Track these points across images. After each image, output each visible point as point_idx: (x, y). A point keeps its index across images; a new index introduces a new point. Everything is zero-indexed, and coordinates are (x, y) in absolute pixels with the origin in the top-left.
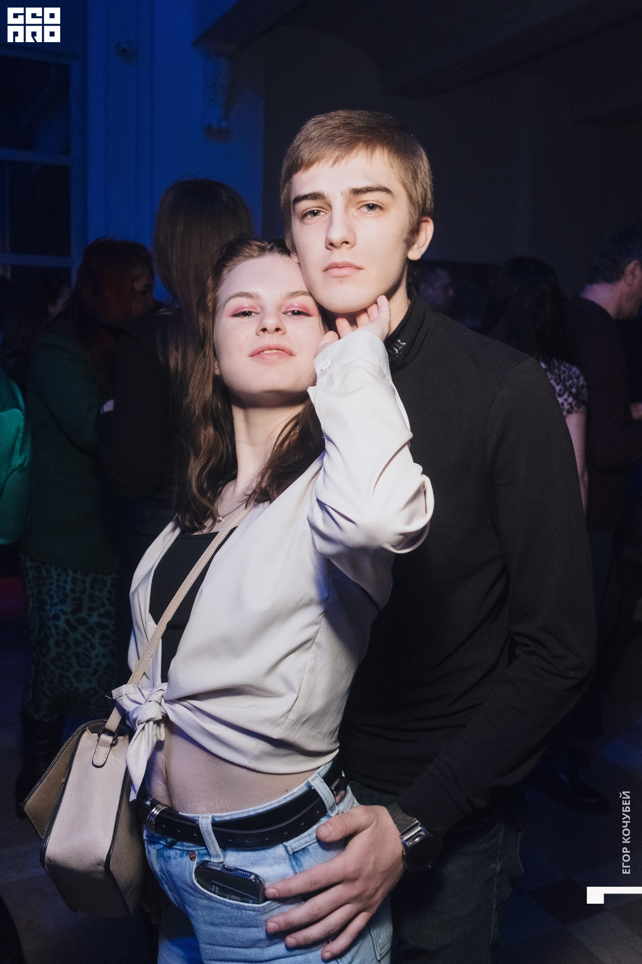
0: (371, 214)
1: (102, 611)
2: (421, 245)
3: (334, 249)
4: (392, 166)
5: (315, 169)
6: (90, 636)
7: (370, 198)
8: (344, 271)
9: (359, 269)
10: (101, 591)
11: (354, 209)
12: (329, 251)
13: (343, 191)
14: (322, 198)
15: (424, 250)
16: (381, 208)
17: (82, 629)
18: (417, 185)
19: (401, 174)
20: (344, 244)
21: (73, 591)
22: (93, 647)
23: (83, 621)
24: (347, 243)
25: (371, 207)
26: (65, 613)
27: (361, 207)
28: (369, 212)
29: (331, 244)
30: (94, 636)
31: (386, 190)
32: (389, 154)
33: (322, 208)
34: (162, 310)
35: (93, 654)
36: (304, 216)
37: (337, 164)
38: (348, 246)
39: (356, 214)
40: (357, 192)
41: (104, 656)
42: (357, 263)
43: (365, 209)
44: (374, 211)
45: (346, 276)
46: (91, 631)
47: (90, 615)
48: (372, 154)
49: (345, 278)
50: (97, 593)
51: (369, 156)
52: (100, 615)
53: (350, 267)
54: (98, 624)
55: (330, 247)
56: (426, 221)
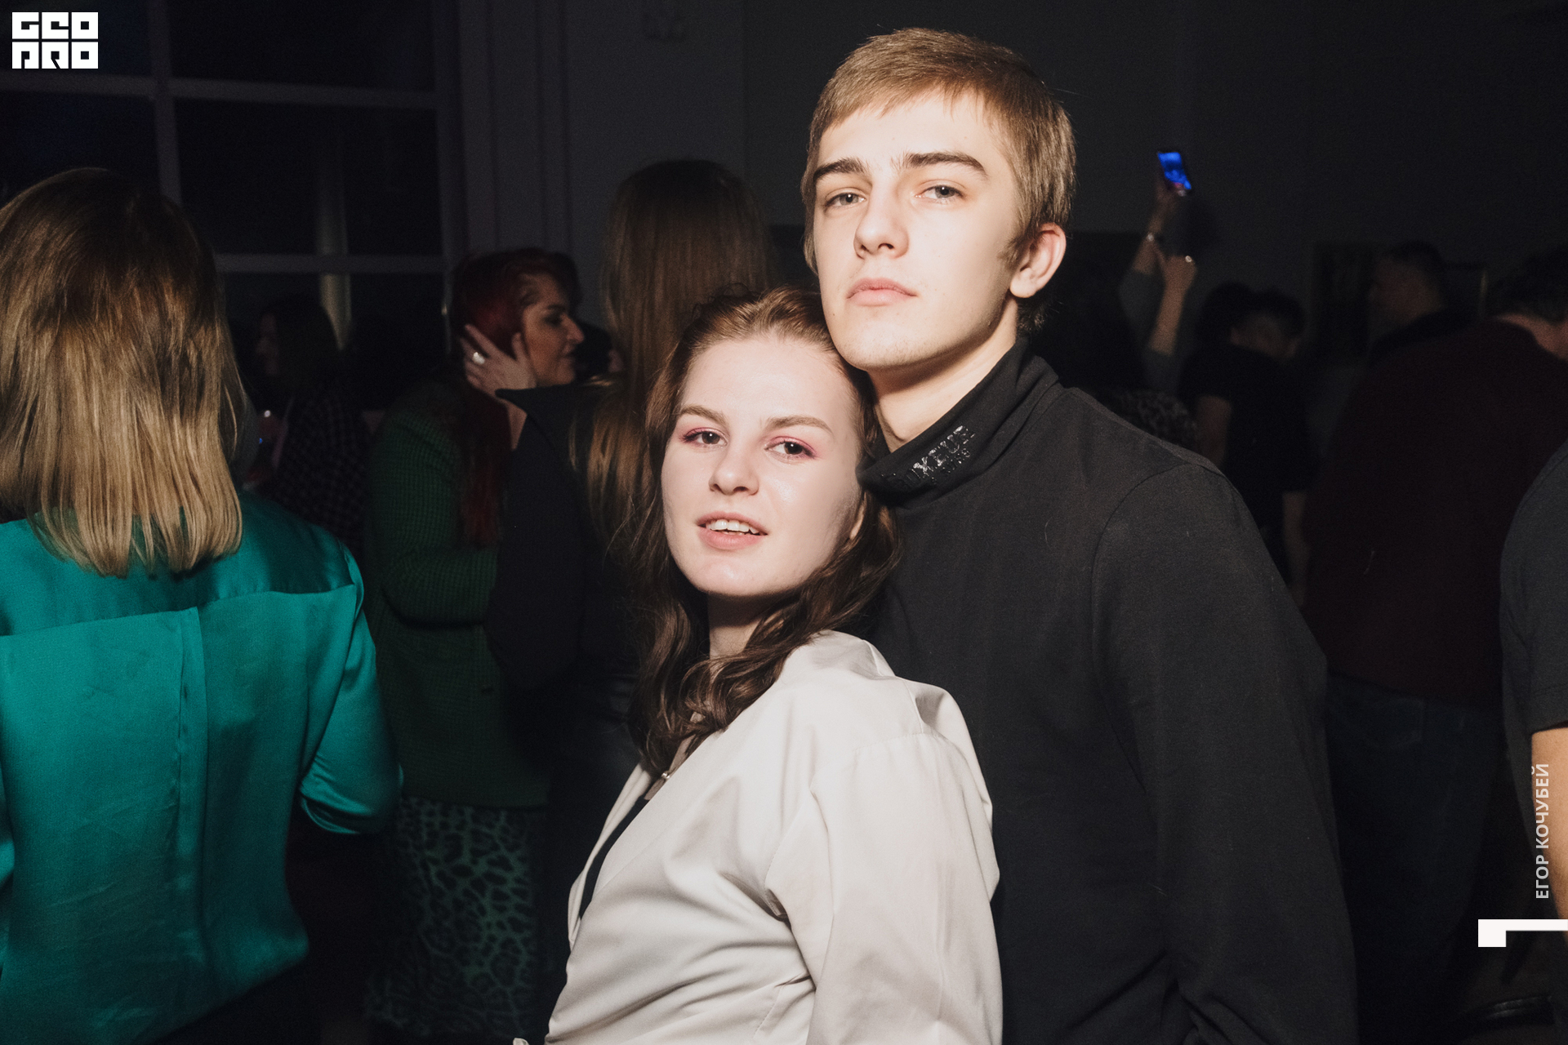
0: (941, 203)
1: (493, 856)
2: (1039, 272)
3: (868, 257)
4: (990, 124)
5: (854, 122)
6: (477, 894)
7: (943, 174)
8: (882, 297)
9: (910, 294)
10: (490, 826)
11: (912, 194)
12: (860, 261)
13: (895, 159)
14: (857, 169)
15: (1042, 282)
16: (960, 194)
17: (463, 883)
18: (1035, 164)
19: (1006, 140)
20: (884, 249)
21: (444, 826)
22: (483, 911)
23: (464, 872)
24: (890, 247)
25: (945, 192)
26: (435, 862)
27: (925, 191)
28: (938, 200)
29: (863, 247)
30: (483, 895)
31: (975, 164)
32: (986, 103)
33: (859, 189)
34: (594, 378)
35: (483, 921)
36: (830, 203)
37: (891, 112)
38: (893, 252)
39: (914, 202)
40: (918, 160)
41: (501, 925)
42: (908, 283)
43: (933, 195)
44: (947, 199)
45: (884, 305)
46: (479, 885)
47: (475, 862)
48: (954, 97)
49: (883, 308)
50: (485, 830)
51: (949, 100)
52: (491, 863)
53: (893, 289)
54: (489, 876)
55: (862, 253)
56: (1052, 232)
